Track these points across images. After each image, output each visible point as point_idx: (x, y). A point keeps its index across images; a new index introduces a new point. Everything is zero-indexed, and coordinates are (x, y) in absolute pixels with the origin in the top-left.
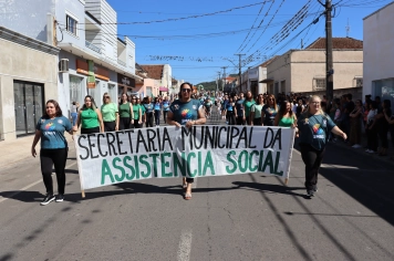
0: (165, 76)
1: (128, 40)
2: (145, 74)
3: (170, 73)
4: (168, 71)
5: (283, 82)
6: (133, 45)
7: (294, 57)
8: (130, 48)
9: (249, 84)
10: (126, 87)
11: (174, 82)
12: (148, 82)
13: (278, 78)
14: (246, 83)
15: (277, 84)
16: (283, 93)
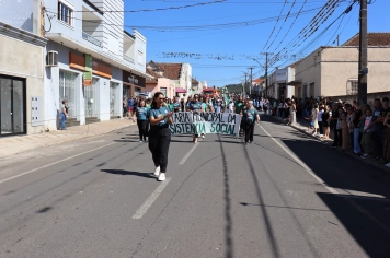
0: (183, 76)
1: (137, 34)
2: (161, 73)
3: (190, 73)
4: (187, 70)
5: (312, 85)
6: (144, 39)
7: (325, 55)
8: (140, 43)
9: (276, 87)
10: (133, 86)
11: (195, 83)
12: (163, 82)
13: (307, 80)
14: (273, 85)
15: (305, 87)
16: (312, 98)
